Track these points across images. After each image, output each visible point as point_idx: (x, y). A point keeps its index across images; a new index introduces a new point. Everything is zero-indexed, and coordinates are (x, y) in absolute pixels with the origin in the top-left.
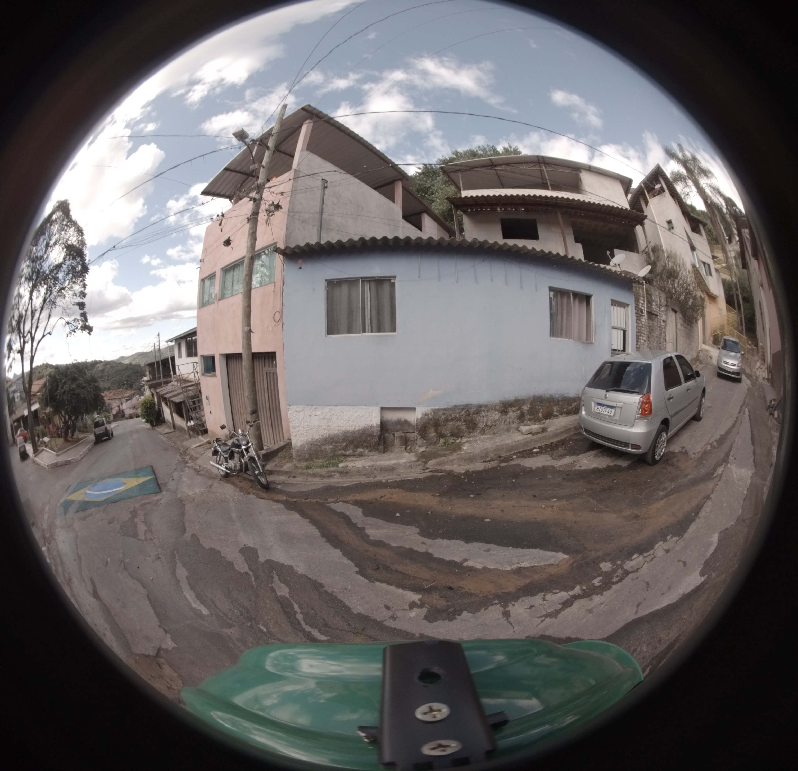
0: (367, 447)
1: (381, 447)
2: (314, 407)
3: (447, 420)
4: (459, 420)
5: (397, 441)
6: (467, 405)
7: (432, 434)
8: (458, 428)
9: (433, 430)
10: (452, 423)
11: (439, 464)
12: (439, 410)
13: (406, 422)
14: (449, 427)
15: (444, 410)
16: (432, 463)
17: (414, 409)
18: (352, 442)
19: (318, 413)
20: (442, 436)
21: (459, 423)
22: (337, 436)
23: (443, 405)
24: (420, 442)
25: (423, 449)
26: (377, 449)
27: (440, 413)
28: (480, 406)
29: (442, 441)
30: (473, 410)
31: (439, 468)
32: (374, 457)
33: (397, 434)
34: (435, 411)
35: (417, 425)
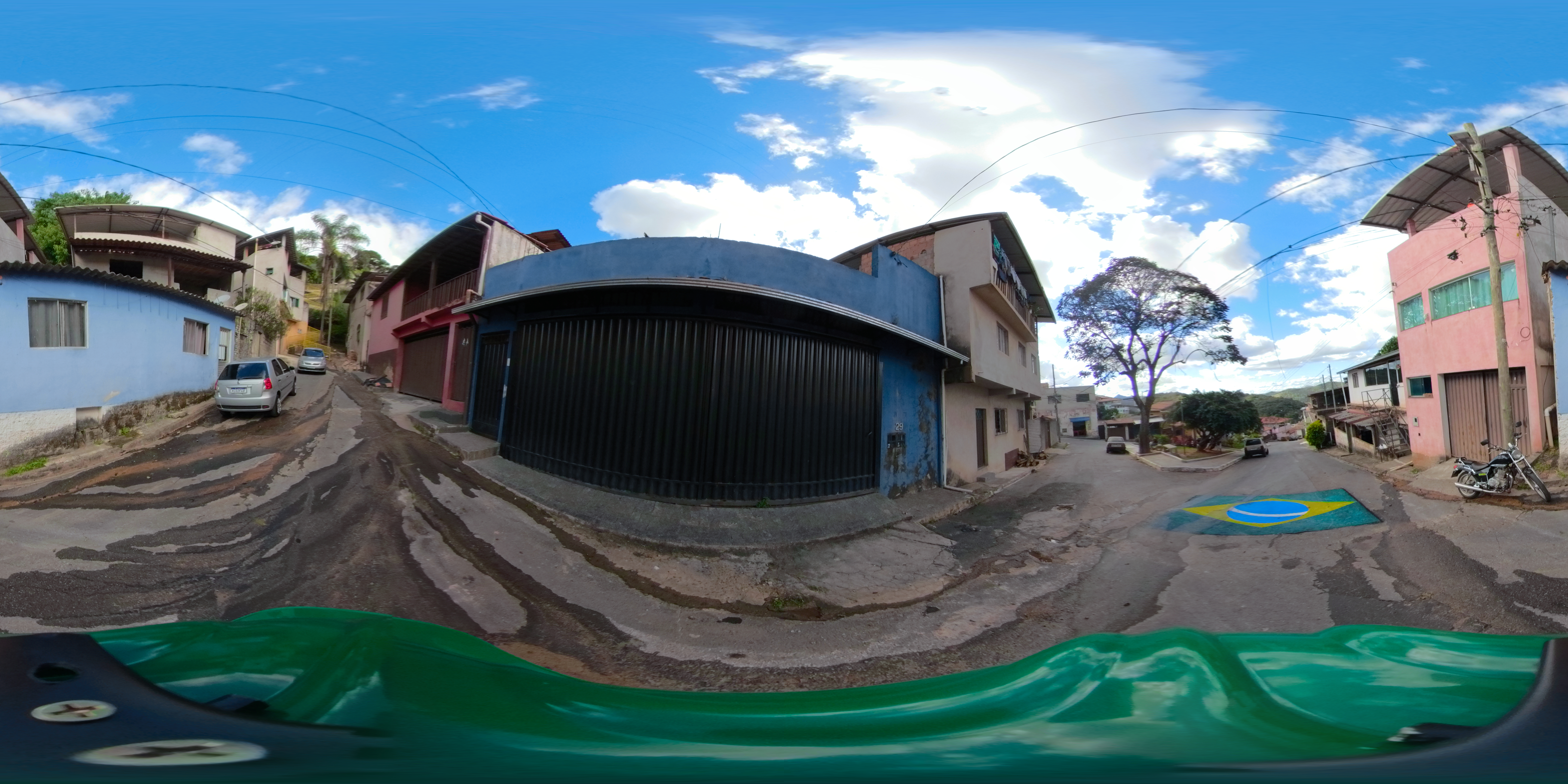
0: (65, 445)
1: (76, 444)
2: (18, 413)
3: (123, 414)
4: (130, 413)
5: (88, 436)
6: (135, 402)
7: (113, 427)
8: (130, 420)
9: (114, 423)
10: (126, 416)
11: (131, 446)
12: (118, 407)
13: (92, 420)
14: (124, 420)
15: (122, 406)
16: (126, 446)
17: (99, 408)
18: (52, 442)
19: (22, 419)
20: (120, 427)
21: (131, 416)
22: (39, 438)
23: (120, 403)
24: (105, 434)
25: (107, 440)
26: (73, 446)
27: (118, 409)
28: (143, 402)
29: (120, 431)
30: (139, 405)
31: (132, 449)
32: (72, 453)
33: (87, 431)
34: (115, 408)
35: (103, 421)
